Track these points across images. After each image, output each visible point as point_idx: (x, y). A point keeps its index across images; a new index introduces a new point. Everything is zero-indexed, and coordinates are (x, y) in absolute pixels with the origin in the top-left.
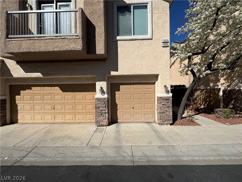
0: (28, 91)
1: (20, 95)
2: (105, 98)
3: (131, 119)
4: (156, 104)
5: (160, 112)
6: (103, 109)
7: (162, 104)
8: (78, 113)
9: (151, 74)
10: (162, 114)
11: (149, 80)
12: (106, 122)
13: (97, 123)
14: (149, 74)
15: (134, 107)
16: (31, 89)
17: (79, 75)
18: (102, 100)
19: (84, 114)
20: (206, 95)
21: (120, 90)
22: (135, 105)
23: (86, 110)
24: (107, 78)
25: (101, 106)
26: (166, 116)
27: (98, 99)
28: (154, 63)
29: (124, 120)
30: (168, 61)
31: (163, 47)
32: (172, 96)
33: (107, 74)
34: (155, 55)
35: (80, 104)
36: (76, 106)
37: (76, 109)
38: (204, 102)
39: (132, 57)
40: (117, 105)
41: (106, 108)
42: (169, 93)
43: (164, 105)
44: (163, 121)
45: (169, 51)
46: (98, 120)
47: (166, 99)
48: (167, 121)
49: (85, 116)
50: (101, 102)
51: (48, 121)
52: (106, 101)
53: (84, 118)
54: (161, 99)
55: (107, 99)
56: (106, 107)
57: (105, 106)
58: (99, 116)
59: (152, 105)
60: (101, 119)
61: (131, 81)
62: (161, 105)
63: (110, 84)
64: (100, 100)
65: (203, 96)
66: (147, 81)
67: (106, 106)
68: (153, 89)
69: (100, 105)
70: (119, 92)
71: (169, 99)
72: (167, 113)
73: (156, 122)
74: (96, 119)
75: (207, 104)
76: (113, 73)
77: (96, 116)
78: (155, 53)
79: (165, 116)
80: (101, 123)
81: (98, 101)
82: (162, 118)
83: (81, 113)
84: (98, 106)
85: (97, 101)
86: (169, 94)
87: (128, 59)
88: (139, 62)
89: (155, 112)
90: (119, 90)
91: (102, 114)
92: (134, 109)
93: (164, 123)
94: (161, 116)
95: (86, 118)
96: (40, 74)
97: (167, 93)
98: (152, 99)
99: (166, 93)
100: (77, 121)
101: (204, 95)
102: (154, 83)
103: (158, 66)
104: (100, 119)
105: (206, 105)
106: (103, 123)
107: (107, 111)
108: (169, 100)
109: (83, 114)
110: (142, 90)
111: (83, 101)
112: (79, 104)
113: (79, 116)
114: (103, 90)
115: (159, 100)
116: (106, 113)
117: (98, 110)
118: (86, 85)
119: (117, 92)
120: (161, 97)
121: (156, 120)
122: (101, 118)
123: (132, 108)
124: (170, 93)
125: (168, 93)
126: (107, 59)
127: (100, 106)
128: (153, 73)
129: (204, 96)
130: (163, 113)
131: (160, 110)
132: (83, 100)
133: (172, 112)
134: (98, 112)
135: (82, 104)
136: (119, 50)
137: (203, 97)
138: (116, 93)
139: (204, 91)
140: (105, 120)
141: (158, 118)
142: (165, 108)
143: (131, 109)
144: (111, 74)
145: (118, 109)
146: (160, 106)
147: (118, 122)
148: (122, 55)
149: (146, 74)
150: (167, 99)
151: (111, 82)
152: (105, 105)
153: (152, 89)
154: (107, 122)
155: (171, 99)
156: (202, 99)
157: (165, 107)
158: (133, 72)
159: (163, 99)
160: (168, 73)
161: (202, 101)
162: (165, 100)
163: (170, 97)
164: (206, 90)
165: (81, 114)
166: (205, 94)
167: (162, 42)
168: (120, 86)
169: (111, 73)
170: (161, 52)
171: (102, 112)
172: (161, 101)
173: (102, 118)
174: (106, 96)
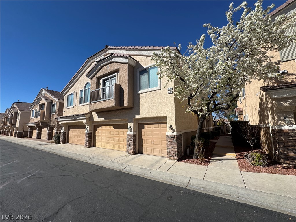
0: (100, 128)
1: (97, 131)
6: (130, 141)
7: (168, 141)
12: (132, 151)
13: (127, 152)
14: (159, 116)
15: (154, 143)
16: (101, 127)
17: (120, 119)
18: (131, 135)
21: (144, 128)
22: (154, 141)
24: (134, 120)
27: (128, 135)
29: (147, 153)
31: (169, 94)
36: (120, 139)
37: (120, 141)
43: (170, 142)
45: (174, 97)
46: (128, 149)
48: (173, 156)
49: (124, 146)
50: (130, 137)
51: (107, 148)
52: (133, 136)
56: (132, 141)
58: (129, 147)
63: (137, 124)
66: (162, 121)
70: (144, 130)
72: (172, 149)
76: (137, 117)
77: (127, 147)
78: (163, 100)
79: (171, 152)
80: (130, 152)
83: (122, 144)
84: (128, 139)
86: (174, 133)
93: (170, 158)
94: (168, 152)
96: (103, 118)
99: (172, 132)
100: (121, 150)
107: (133, 143)
108: (174, 138)
110: (159, 128)
113: (122, 146)
114: (131, 128)
115: (166, 137)
116: (132, 145)
117: (128, 142)
126: (133, 107)
130: (169, 149)
132: (124, 135)
134: (128, 144)
135: (123, 138)
136: (140, 100)
138: (142, 130)
143: (151, 144)
144: (135, 117)
145: (143, 143)
146: (167, 143)
147: (143, 154)
150: (172, 137)
152: (132, 139)
155: (176, 137)
157: (171, 144)
159: (169, 137)
163: (174, 135)
167: (169, 90)
168: (145, 125)
170: (167, 98)
171: (130, 144)
172: (168, 139)
174: (132, 133)
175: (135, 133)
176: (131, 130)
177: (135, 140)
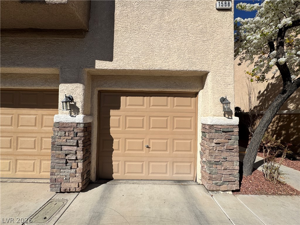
2: (77, 123)
3: (142, 173)
4: (199, 140)
5: (210, 162)
6: (70, 149)
7: (215, 141)
8: (22, 155)
9: (191, 69)
10: (214, 166)
11: (186, 87)
12: (76, 181)
13: (53, 186)
14: (185, 69)
15: (151, 146)
18: (71, 127)
19: (36, 158)
20: (279, 125)
21: (120, 106)
22: (152, 141)
23: (41, 149)
24: (85, 77)
25: (66, 144)
26: (225, 172)
27: (61, 126)
28: (198, 45)
29: (125, 175)
30: (229, 41)
31: (219, 10)
32: (238, 123)
33: (87, 67)
34: (201, 26)
35: (29, 135)
36: (20, 139)
37: (19, 147)
38: (275, 136)
39: (146, 28)
40: (112, 140)
41: (78, 147)
42: (232, 116)
43: (219, 144)
44: (216, 184)
45: (233, 20)
46: (58, 176)
47: (225, 130)
48: (228, 183)
49: (37, 163)
50: (67, 134)
52: (80, 131)
53: (37, 168)
54: (213, 131)
55: (82, 125)
56: (77, 145)
57: (75, 144)
58: (60, 168)
59: (190, 141)
60: (64, 174)
61: (143, 87)
62: (213, 145)
63: (96, 93)
64: (64, 127)
65: (272, 126)
66: (181, 87)
67: (79, 142)
68: (193, 107)
69: (64, 140)
70: (118, 110)
71: (232, 130)
72: (226, 164)
73: (199, 181)
74: (52, 174)
75: (281, 140)
76: (100, 65)
77: (53, 168)
78: (200, 23)
79: (222, 172)
80: (65, 186)
81: (60, 130)
82: (214, 176)
83: (29, 155)
84: (59, 141)
85: (58, 129)
86: (232, 118)
87: (137, 32)
88: (162, 41)
89: (196, 158)
90: (118, 107)
91: (67, 163)
92: (151, 149)
93: (218, 189)
94: (212, 171)
95: (40, 168)
97: (227, 116)
98: (190, 128)
99: (225, 116)
100: (19, 174)
101: (275, 124)
102: (196, 95)
103: (207, 53)
104: (61, 174)
105: (279, 141)
106: (69, 184)
107: (80, 155)
108: (231, 133)
109: (33, 158)
110: (169, 107)
111: (37, 128)
112: (27, 135)
113: (26, 162)
114: (75, 103)
115: (207, 131)
116: (77, 159)
117: (58, 152)
118: (44, 92)
119: (115, 110)
120: (212, 124)
121: (199, 176)
122: (64, 172)
123: (145, 147)
124: (234, 117)
125: (230, 117)
126: (88, 31)
127: (62, 144)
128: (195, 69)
129: (274, 126)
130: (217, 163)
131: (209, 157)
132: (35, 126)
133: (238, 163)
134: (58, 158)
135: (34, 135)
137: (273, 128)
138: (112, 112)
139: (276, 117)
140: (75, 178)
141: (204, 175)
142: (222, 151)
143: (142, 150)
144: (94, 67)
145: (113, 150)
146: (211, 148)
148: (124, 24)
149: (178, 69)
151: (99, 89)
152: (76, 141)
153: (190, 108)
154: (80, 184)
155: (237, 130)
156: (272, 130)
157: (222, 148)
158: (148, 63)
159: (217, 131)
160: (228, 70)
161: (271, 133)
162: (223, 134)
163: (233, 126)
164: (278, 116)
165: (29, 158)
166: (278, 123)
168: (122, 97)
169: (96, 64)
170: (213, 20)
171: (67, 157)
172: (212, 135)
173: (67, 172)
174: (79, 118)
175: (89, 120)
176: (74, 109)
177: (88, 143)
